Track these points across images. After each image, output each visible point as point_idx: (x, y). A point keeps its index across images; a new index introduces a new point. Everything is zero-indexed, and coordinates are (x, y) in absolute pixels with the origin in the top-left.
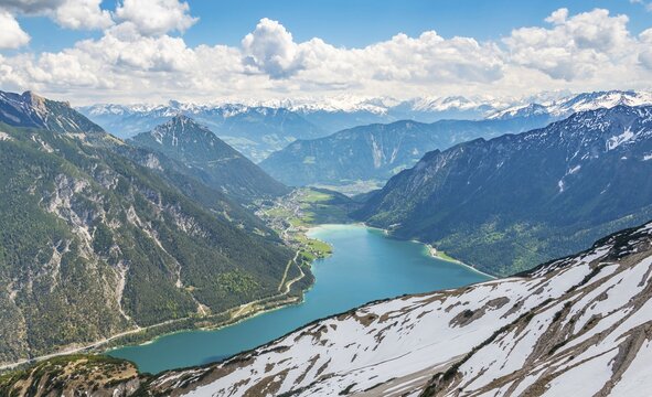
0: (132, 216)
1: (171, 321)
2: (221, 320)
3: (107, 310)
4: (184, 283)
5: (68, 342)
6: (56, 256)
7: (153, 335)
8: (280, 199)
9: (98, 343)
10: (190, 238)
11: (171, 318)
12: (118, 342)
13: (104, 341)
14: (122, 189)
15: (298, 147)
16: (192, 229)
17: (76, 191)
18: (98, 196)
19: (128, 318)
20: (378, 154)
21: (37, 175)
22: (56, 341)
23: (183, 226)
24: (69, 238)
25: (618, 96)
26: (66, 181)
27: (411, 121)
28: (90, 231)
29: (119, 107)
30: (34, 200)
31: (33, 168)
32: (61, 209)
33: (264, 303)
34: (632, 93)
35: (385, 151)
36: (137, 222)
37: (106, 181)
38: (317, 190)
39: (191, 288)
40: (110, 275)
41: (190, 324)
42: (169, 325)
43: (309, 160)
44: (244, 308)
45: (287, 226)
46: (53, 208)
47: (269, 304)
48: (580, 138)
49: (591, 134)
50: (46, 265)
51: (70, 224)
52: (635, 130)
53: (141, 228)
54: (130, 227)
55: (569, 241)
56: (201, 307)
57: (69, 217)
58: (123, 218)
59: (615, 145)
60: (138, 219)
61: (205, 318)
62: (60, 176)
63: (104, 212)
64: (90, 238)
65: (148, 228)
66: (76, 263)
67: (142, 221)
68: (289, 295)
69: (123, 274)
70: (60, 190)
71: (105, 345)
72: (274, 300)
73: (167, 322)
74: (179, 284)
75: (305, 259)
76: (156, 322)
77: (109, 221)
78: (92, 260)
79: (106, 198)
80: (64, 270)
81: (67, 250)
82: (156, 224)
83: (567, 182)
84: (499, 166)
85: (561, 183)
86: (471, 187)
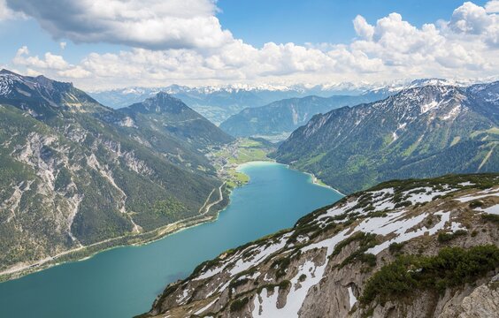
0: (92, 161)
1: (110, 240)
2: (150, 237)
3: (56, 233)
4: (126, 209)
5: (15, 262)
6: (17, 194)
7: (91, 252)
8: (226, 145)
9: (42, 261)
10: (139, 176)
11: (109, 237)
12: (60, 259)
13: (49, 258)
14: (89, 141)
15: (247, 112)
16: (142, 169)
17: (46, 144)
18: (65, 148)
19: (74, 239)
20: (296, 116)
21: (13, 133)
22: (5, 262)
23: (135, 166)
24: (31, 179)
25: (436, 81)
26: (37, 137)
27: (315, 96)
28: (54, 173)
29: (142, 88)
30: (7, 151)
31: (11, 128)
32: (30, 158)
33: (186, 222)
34: (444, 80)
35: (300, 114)
36: (96, 166)
37: (75, 137)
38: (253, 139)
39: (132, 213)
40: (65, 206)
41: (124, 241)
42: (107, 243)
43: (254, 120)
44: (170, 227)
45: (224, 163)
46: (24, 157)
47: (190, 222)
48: (406, 105)
49: (412, 103)
50: (6, 201)
51: (37, 168)
52: (438, 100)
53: (99, 170)
54: (89, 169)
55: (397, 173)
56: (136, 227)
57: (37, 163)
58: (84, 163)
59: (427, 110)
60: (98, 163)
61: (137, 236)
62: (32, 134)
63: (67, 158)
64: (53, 178)
65: (105, 169)
66: (34, 199)
67: (101, 164)
68: (206, 215)
69: (76, 205)
70: (31, 144)
71: (49, 262)
72: (195, 219)
73: (105, 241)
74: (123, 210)
75: (229, 187)
76: (97, 241)
77: (71, 165)
78: (50, 196)
79: (71, 149)
80: (22, 205)
81: (28, 188)
82: (112, 166)
83: (398, 133)
84: (357, 123)
85: (394, 135)
86: (341, 137)
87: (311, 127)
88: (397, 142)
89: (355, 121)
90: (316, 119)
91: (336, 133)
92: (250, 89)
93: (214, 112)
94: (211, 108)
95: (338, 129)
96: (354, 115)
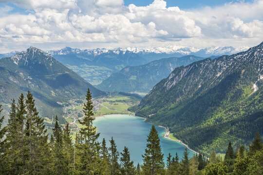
43: (133, 78)
83: (259, 84)
84: (218, 75)
85: (255, 86)
86: (201, 89)
87: (172, 80)
88: (256, 93)
89: (216, 73)
90: (177, 71)
91: (196, 85)
92: (138, 52)
93: (100, 71)
94: (98, 68)
95: (199, 81)
96: (215, 67)
